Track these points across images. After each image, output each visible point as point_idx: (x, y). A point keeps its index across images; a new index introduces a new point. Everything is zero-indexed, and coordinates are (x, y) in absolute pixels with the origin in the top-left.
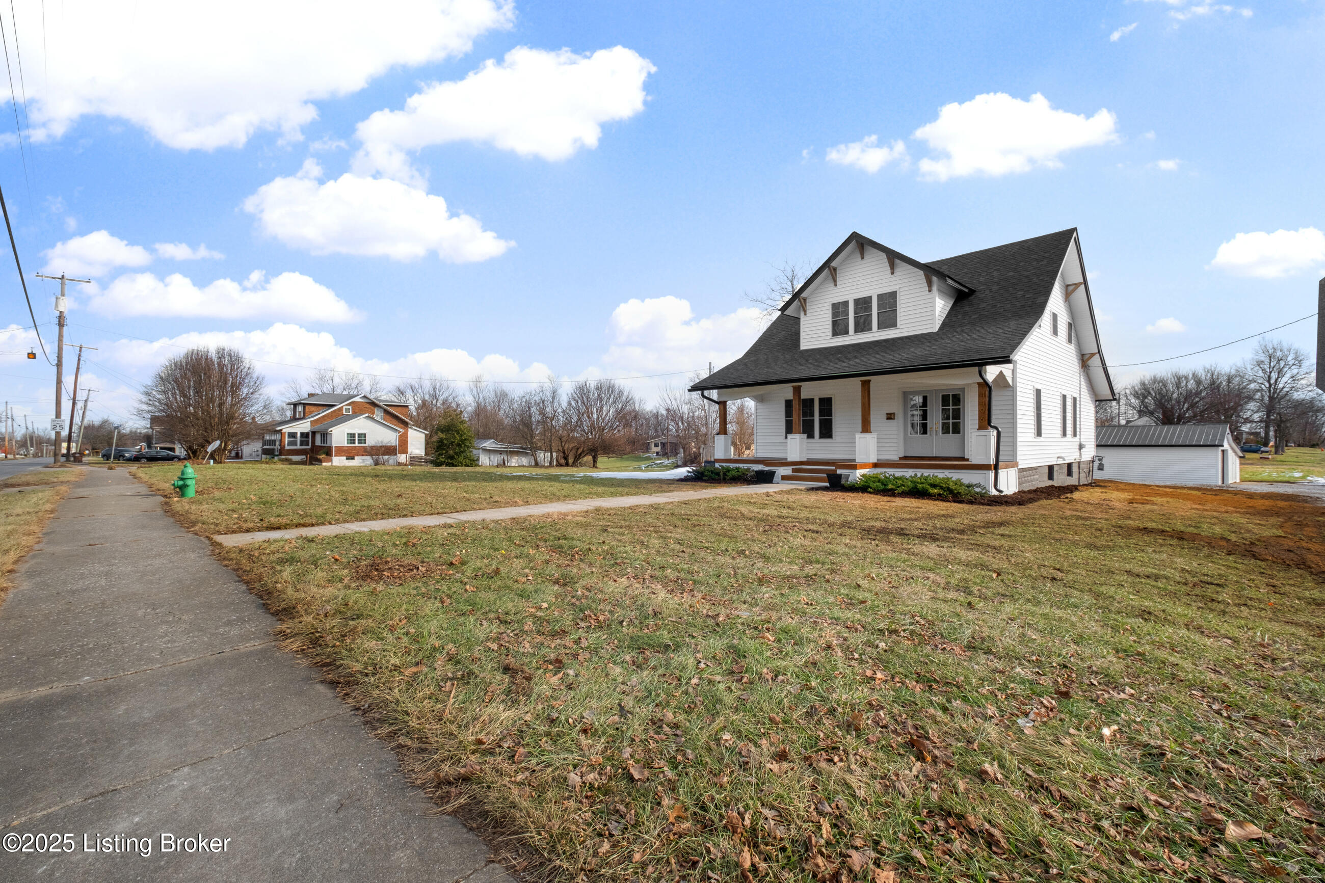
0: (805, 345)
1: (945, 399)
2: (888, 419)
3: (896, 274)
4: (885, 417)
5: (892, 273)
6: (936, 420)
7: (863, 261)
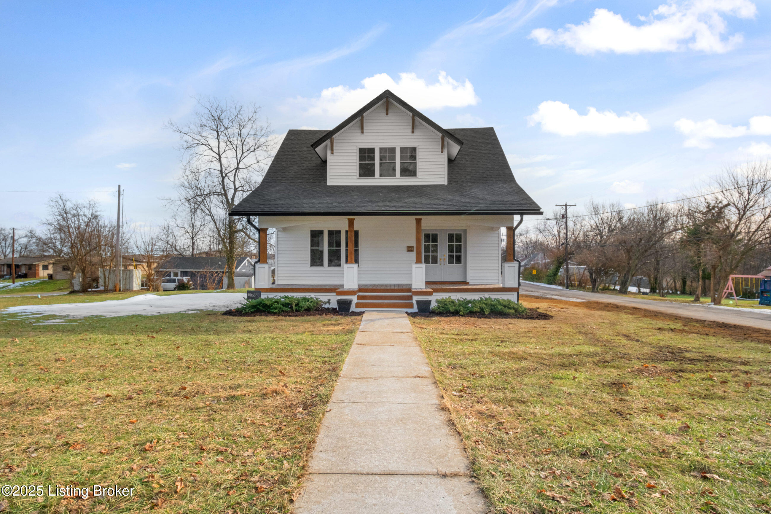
0: (332, 181)
1: (451, 237)
2: (409, 251)
3: (415, 134)
4: (405, 249)
5: (413, 132)
6: (443, 252)
7: (387, 117)
